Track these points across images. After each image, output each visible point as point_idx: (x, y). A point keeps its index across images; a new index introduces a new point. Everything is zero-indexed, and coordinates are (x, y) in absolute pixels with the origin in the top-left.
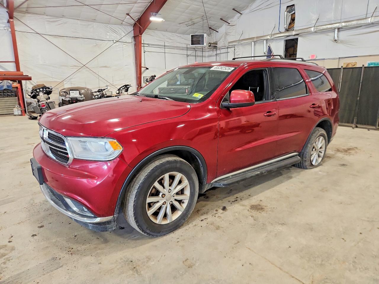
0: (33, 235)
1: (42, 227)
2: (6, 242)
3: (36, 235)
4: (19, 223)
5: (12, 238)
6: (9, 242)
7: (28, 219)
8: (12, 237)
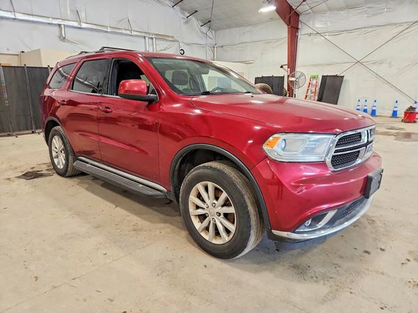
0: (383, 250)
1: (366, 252)
2: (413, 263)
3: (381, 249)
4: (383, 274)
5: (404, 262)
6: (409, 260)
7: (368, 272)
8: (403, 264)
